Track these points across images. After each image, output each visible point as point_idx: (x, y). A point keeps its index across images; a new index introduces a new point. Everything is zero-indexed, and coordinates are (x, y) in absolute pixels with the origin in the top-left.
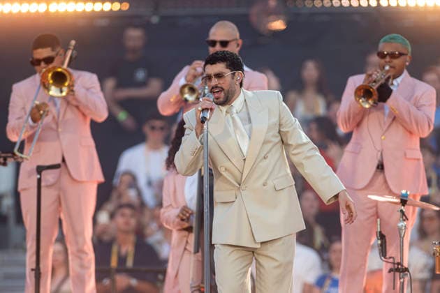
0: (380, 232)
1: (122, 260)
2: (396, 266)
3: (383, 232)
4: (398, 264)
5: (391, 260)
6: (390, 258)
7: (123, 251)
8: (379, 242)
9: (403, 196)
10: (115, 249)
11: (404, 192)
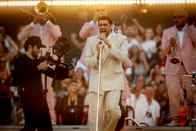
0: (184, 89)
1: (73, 103)
2: (190, 103)
3: (185, 89)
4: (192, 102)
5: (188, 100)
6: (188, 99)
7: (73, 99)
8: (184, 93)
9: (193, 74)
10: (69, 99)
11: (194, 72)
